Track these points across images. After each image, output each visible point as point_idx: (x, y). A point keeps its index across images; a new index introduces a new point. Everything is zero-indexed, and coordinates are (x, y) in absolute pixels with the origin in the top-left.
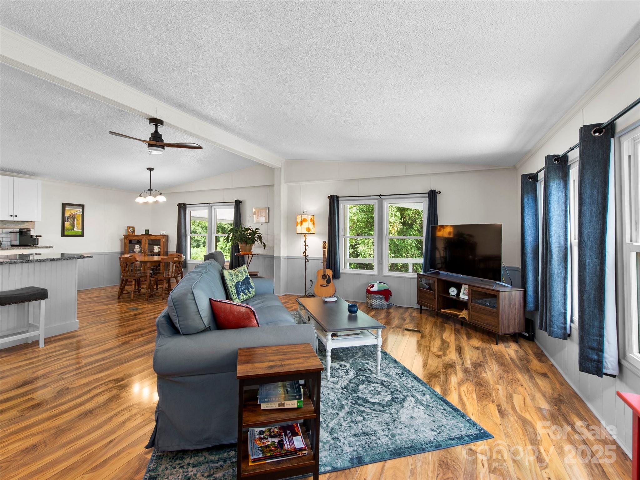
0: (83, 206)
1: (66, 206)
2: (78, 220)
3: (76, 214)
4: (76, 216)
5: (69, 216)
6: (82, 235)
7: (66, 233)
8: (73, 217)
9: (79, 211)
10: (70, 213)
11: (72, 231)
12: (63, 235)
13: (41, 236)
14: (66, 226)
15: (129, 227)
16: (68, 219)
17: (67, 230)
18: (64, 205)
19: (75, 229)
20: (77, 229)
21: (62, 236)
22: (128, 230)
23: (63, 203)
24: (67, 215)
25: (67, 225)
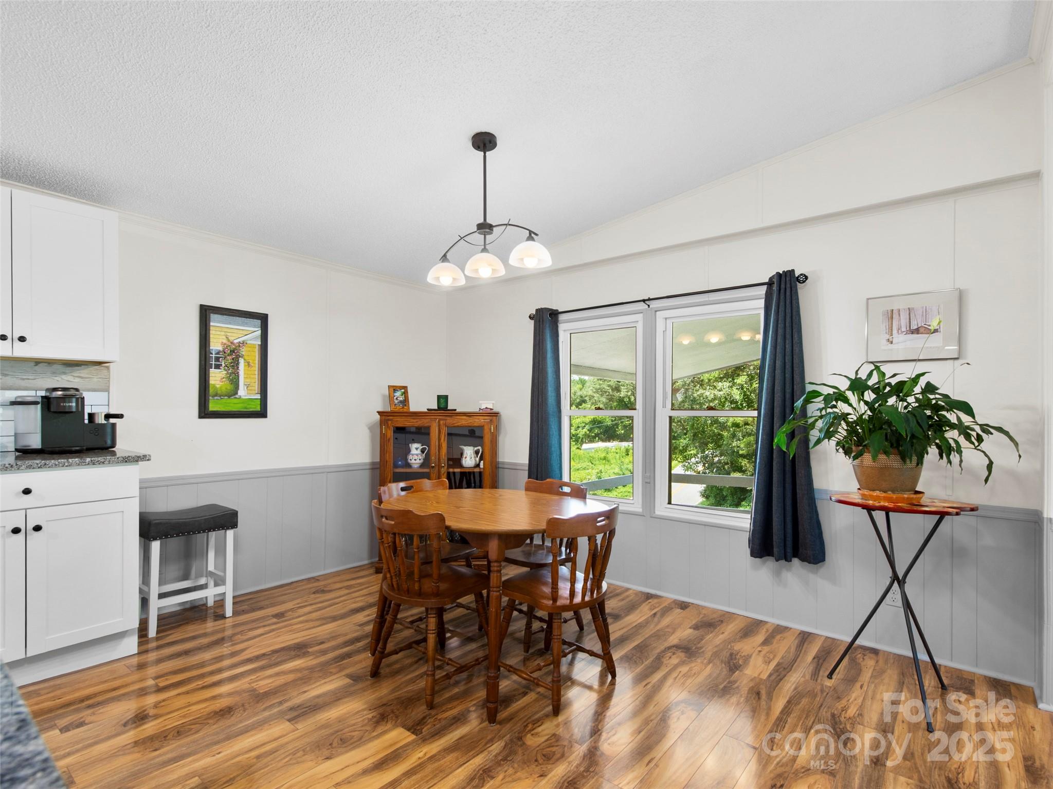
0: (263, 319)
1: (213, 317)
2: (248, 364)
3: (243, 343)
4: (244, 351)
5: (221, 348)
6: (262, 413)
7: (213, 406)
8: (234, 353)
9: (250, 333)
10: (225, 341)
11: (232, 400)
12: (205, 413)
13: (120, 416)
14: (212, 381)
15: (394, 389)
16: (217, 359)
17: (216, 395)
18: (206, 313)
19: (242, 392)
20: (247, 392)
21: (201, 417)
22: (391, 398)
23: (201, 306)
24: (216, 344)
25: (217, 377)
